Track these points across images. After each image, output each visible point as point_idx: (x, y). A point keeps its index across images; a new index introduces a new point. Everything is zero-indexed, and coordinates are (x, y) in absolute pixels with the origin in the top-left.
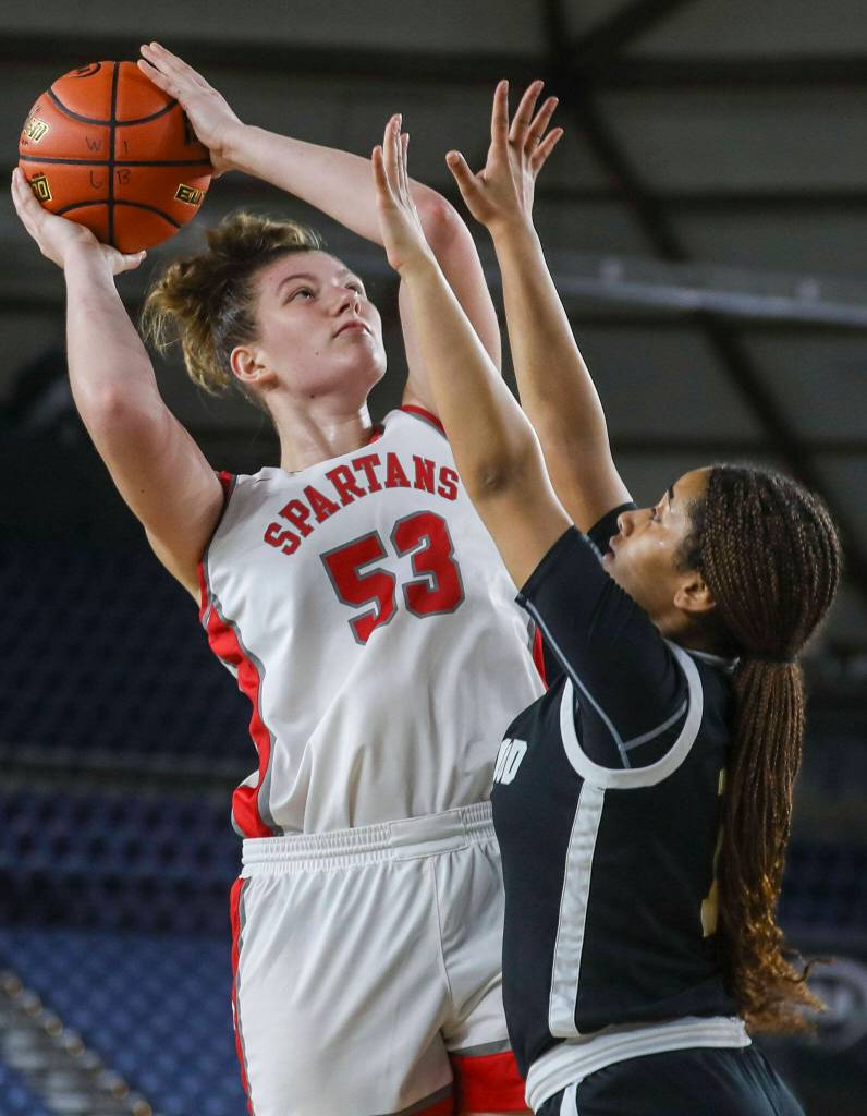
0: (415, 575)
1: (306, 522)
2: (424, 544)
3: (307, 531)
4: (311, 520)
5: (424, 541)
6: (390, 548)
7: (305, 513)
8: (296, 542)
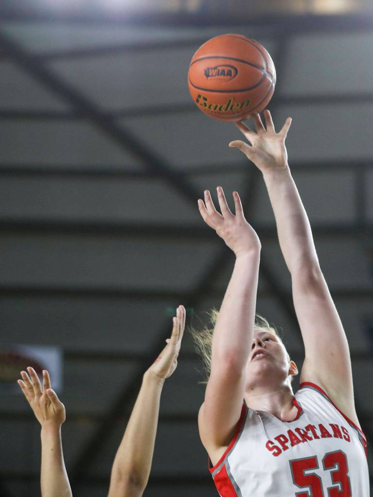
0: (333, 484)
1: (286, 444)
2: (336, 468)
3: (285, 448)
4: (288, 444)
5: (337, 466)
6: (320, 464)
7: (286, 441)
8: (280, 452)
